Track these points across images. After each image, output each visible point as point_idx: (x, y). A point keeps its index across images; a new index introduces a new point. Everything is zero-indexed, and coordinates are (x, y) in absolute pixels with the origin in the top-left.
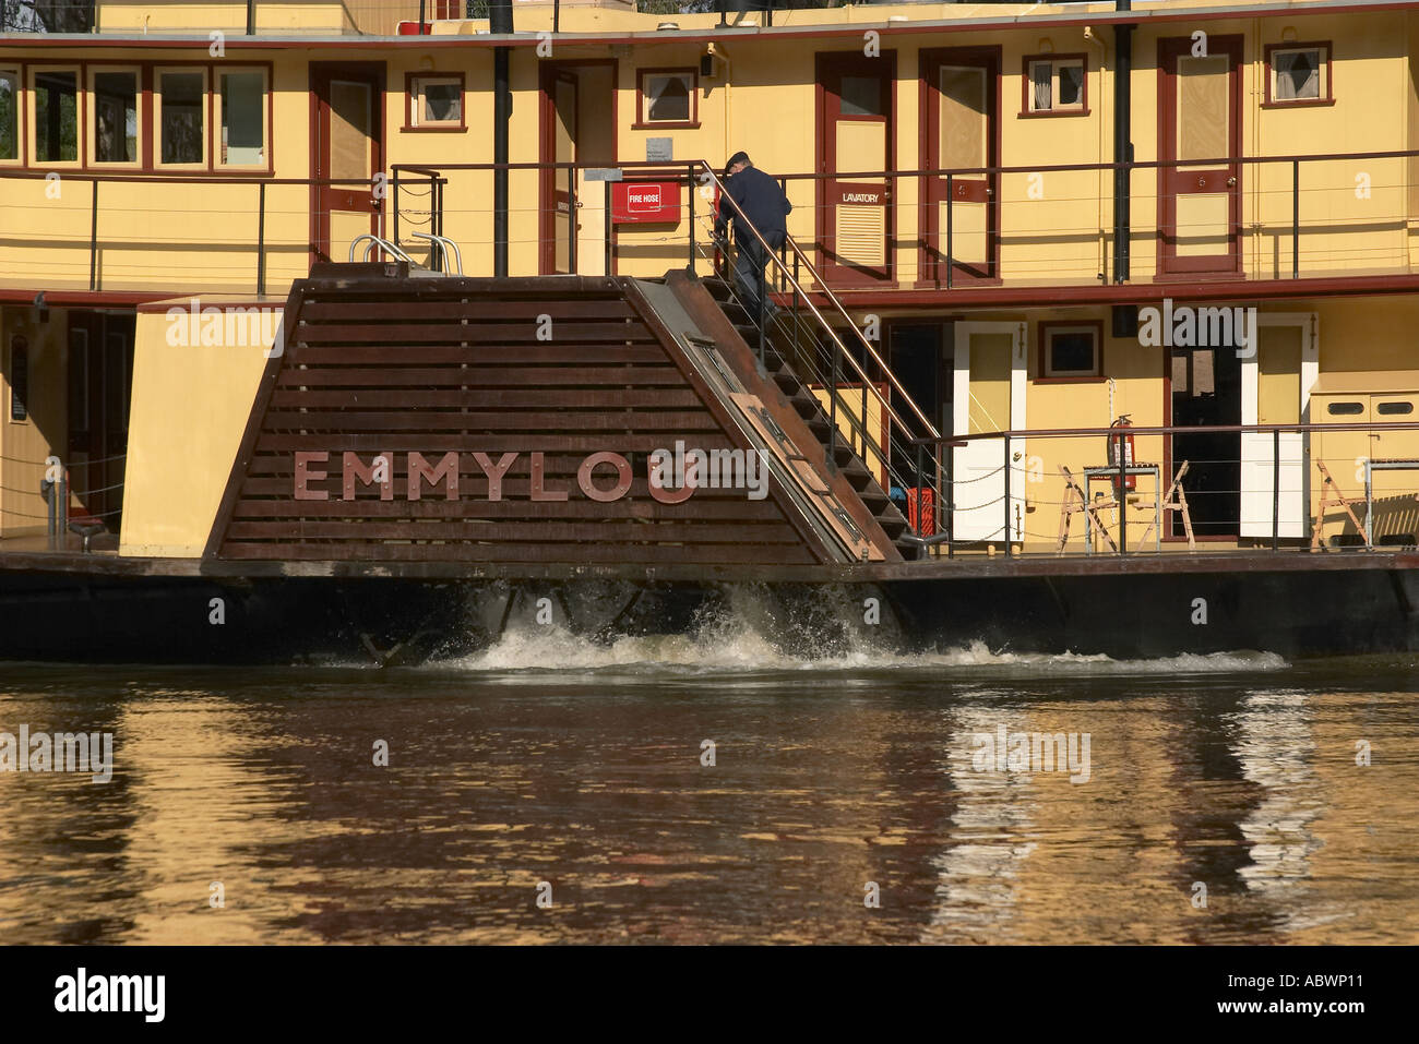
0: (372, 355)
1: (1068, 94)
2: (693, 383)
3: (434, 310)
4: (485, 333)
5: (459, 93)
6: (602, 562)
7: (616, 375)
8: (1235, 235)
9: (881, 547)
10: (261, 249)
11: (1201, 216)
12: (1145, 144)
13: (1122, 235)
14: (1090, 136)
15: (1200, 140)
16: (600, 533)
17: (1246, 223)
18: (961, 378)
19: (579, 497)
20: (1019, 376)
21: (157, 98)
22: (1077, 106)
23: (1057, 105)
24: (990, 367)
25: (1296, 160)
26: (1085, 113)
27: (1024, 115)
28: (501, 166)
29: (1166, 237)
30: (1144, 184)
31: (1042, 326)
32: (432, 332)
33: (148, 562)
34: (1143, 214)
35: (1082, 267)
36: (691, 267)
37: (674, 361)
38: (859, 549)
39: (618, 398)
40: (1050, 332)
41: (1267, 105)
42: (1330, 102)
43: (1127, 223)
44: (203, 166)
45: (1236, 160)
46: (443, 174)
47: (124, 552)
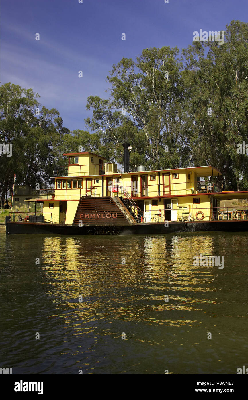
0: (87, 205)
1: (154, 178)
2: (116, 206)
3: (93, 200)
4: (97, 202)
5: (99, 180)
6: (108, 224)
7: (109, 206)
8: (170, 191)
9: (136, 222)
10: (80, 195)
11: (167, 189)
12: (161, 183)
13: (159, 191)
14: (156, 182)
15: (167, 182)
16: (108, 221)
17: (171, 190)
18: (145, 205)
19: (106, 218)
20: (150, 205)
21: (73, 182)
22: (155, 180)
23: (153, 180)
24: (147, 204)
25: (175, 184)
26: (156, 180)
27: (150, 180)
28: (103, 186)
29: (164, 191)
30: (161, 186)
31: (152, 201)
32: (93, 202)
33: (67, 225)
34: (161, 189)
35: (156, 195)
36: (117, 196)
37: (115, 204)
38: (132, 222)
39: (110, 208)
40: (153, 201)
41: (173, 179)
42: (179, 178)
43: (160, 190)
44: (76, 188)
45: (170, 184)
46: (96, 188)
47: (66, 224)
